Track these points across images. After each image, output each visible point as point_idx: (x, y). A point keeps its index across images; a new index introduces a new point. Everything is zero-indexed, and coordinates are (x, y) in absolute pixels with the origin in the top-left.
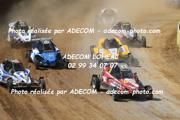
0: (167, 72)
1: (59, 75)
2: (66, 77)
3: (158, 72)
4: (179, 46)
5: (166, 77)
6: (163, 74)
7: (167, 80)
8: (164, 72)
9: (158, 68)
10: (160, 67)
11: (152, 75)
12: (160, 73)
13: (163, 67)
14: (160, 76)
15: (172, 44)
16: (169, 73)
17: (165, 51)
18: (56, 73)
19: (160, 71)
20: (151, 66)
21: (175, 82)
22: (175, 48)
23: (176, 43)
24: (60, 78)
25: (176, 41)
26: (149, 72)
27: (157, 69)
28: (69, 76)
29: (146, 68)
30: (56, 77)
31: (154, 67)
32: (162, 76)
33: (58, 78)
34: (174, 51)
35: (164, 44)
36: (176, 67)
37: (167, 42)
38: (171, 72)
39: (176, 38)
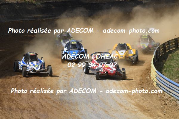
0: (142, 106)
1: (35, 112)
2: (42, 113)
3: (133, 106)
4: (153, 80)
5: (141, 111)
6: (138, 108)
7: (143, 114)
8: (140, 106)
9: (133, 102)
10: (135, 102)
11: (127, 109)
12: (135, 107)
13: (138, 101)
14: (136, 110)
15: (147, 78)
16: (145, 107)
17: (140, 85)
18: (32, 109)
19: (135, 106)
20: (127, 100)
21: (150, 116)
22: (149, 82)
23: (150, 77)
24: (36, 115)
25: (150, 75)
26: (124, 107)
27: (132, 104)
28: (45, 112)
29: (122, 103)
30: (32, 114)
31: (129, 101)
32: (138, 110)
33: (34, 114)
34: (148, 85)
35: (139, 79)
36: (151, 101)
37: (142, 76)
38: (146, 106)
39: (151, 72)
